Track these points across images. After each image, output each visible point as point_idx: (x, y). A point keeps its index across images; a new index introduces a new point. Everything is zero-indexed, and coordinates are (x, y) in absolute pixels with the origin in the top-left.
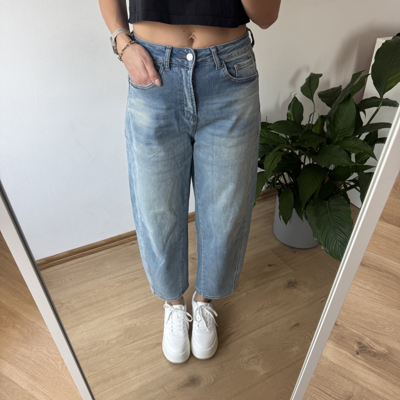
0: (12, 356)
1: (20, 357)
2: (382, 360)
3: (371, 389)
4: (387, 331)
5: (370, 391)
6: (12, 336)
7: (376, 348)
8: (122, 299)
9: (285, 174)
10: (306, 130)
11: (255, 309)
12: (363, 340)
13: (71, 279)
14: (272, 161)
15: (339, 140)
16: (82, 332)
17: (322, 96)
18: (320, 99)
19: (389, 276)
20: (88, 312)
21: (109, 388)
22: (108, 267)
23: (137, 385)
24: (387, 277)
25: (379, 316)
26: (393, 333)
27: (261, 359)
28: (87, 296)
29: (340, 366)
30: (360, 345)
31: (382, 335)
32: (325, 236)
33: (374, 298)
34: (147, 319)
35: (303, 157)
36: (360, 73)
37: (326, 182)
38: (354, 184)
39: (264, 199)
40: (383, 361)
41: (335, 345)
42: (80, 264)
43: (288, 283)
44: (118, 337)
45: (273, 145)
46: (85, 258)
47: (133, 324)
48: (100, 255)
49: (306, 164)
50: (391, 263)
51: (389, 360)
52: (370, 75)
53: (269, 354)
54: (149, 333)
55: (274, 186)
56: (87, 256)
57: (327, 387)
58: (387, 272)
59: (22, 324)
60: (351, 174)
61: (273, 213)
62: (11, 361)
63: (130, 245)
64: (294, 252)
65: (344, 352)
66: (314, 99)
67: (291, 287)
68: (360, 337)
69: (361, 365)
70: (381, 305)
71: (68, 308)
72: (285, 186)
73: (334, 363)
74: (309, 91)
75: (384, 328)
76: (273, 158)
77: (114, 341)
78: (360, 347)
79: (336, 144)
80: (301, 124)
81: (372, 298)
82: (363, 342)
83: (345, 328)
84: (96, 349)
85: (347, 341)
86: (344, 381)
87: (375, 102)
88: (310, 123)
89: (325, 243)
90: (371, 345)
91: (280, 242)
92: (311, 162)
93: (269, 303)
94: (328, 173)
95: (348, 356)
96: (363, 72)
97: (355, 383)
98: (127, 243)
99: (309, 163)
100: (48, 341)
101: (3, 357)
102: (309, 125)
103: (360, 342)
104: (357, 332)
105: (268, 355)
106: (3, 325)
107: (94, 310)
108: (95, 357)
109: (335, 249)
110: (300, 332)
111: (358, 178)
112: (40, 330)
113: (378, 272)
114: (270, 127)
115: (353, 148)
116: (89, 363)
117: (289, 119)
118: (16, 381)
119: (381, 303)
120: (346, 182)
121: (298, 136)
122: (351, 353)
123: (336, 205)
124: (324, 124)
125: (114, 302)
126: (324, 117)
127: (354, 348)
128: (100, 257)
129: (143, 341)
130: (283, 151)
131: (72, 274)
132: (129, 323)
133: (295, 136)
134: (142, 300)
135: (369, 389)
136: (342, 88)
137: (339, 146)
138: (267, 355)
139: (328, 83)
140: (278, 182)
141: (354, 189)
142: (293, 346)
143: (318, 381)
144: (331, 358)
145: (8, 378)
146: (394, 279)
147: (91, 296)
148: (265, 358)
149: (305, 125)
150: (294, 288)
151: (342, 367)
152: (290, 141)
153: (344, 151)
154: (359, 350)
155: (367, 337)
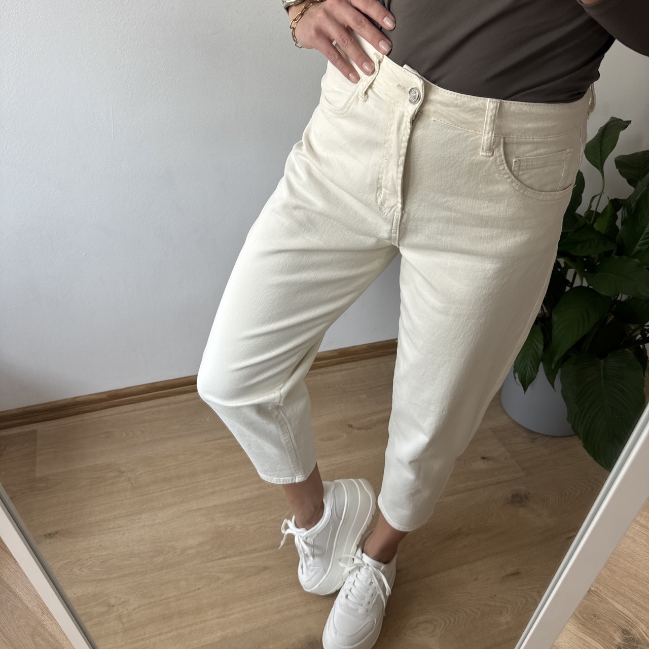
8: (219, 477)
10: (583, 223)
12: (633, 626)
13: (143, 432)
18: (618, 170)
20: (160, 493)
22: (207, 419)
27: (440, 627)
28: (164, 465)
30: (627, 636)
34: (255, 520)
35: (571, 273)
37: (608, 322)
41: (578, 627)
42: (163, 408)
43: (513, 496)
44: (201, 544)
49: (574, 286)
54: (253, 547)
64: (532, 439)
65: (593, 644)
66: (605, 168)
67: (517, 504)
68: (629, 621)
71: (129, 479)
78: (626, 640)
79: (634, 257)
80: (577, 212)
82: (634, 631)
83: (602, 598)
84: (161, 559)
85: (603, 624)
91: (510, 418)
103: (626, 631)
104: (625, 611)
105: (454, 622)
107: (170, 491)
108: (157, 574)
110: (518, 589)
120: (645, 327)
125: (205, 482)
126: (620, 203)
127: (614, 639)
129: (242, 558)
131: (146, 424)
132: (224, 523)
138: (453, 620)
142: (501, 613)
147: (170, 465)
148: (446, 626)
149: (583, 215)
150: (521, 505)
154: (623, 644)
155: (643, 623)
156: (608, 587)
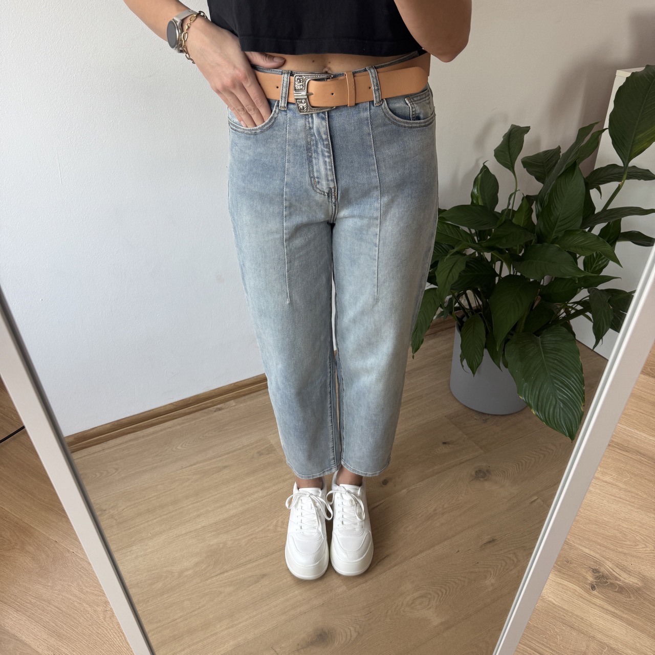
0: (21, 599)
1: (33, 601)
2: (633, 598)
3: (616, 647)
4: (641, 550)
5: (614, 650)
6: (20, 565)
7: (622, 579)
8: (202, 500)
9: (469, 292)
10: (504, 220)
11: (422, 516)
12: (600, 565)
13: (117, 469)
14: (449, 270)
15: (558, 237)
16: (136, 558)
17: (529, 164)
18: (525, 169)
19: (642, 459)
20: (146, 524)
21: (183, 650)
22: (179, 448)
23: (230, 645)
24: (637, 461)
25: (625, 526)
26: (650, 553)
27: (434, 599)
28: (145, 497)
29: (564, 609)
30: (597, 574)
31: (633, 556)
32: (537, 392)
33: (618, 496)
34: (244, 534)
35: (498, 264)
36: (591, 126)
37: (536, 305)
38: (582, 308)
39: (433, 334)
40: (634, 601)
41: (556, 574)
42: (132, 443)
43: (476, 472)
44: (197, 564)
45: (449, 245)
46: (139, 433)
47: (221, 543)
48: (165, 429)
49: (503, 275)
50: (645, 437)
51: (645, 599)
52: (607, 131)
53: (446, 590)
54: (248, 558)
55: (451, 313)
56: (143, 431)
57: (543, 644)
58: (638, 453)
59: (36, 545)
60: (577, 290)
61: (450, 357)
62: (19, 606)
63: (215, 411)
64: (483, 420)
65: (570, 586)
66: (515, 169)
67: (482, 479)
68: (596, 561)
69: (599, 606)
70: (630, 507)
71: (112, 516)
72: (469, 312)
73: (554, 604)
74: (508, 156)
75: (636, 546)
76: (451, 266)
77: (190, 572)
78: (597, 578)
79: (553, 242)
80: (496, 210)
81: (615, 497)
82: (602, 569)
83: (571, 546)
84: (160, 585)
85: (574, 567)
86: (571, 633)
87: (614, 174)
88: (510, 207)
89: (538, 404)
90: (614, 573)
91: (461, 404)
92: (512, 273)
93: (445, 507)
94: (539, 290)
95: (578, 593)
96: (596, 126)
97: (590, 637)
98: (210, 409)
99: (508, 274)
100: (80, 573)
101: (5, 600)
102: (508, 212)
103: (596, 570)
104: (592, 553)
105: (446, 593)
106: (4, 547)
107: (155, 521)
108: (159, 599)
109: (554, 415)
110: (497, 553)
111: (588, 298)
112: (67, 555)
113: (624, 453)
114: (444, 216)
115: (581, 248)
116: (149, 608)
117: (475, 202)
118: (27, 640)
119: (630, 505)
120: (568, 305)
121: (491, 230)
122: (582, 588)
123: (554, 342)
124: (532, 211)
125: (190, 507)
126: (532, 198)
127: (587, 579)
128: (164, 432)
129: (239, 570)
130: (465, 255)
131: (119, 461)
132: (215, 541)
133: (484, 231)
134: (236, 502)
135: (612, 646)
136: (561, 150)
137: (558, 246)
138: (444, 591)
139: (537, 142)
140: (457, 305)
141: (582, 317)
142: (486, 578)
143: (529, 635)
144: (550, 596)
145: (14, 636)
146: (650, 465)
147: (150, 496)
148: (439, 597)
149: (500, 212)
150: (486, 480)
151: (568, 610)
152: (476, 238)
153: (567, 253)
154: (595, 582)
155: (608, 560)
156: (576, 536)
